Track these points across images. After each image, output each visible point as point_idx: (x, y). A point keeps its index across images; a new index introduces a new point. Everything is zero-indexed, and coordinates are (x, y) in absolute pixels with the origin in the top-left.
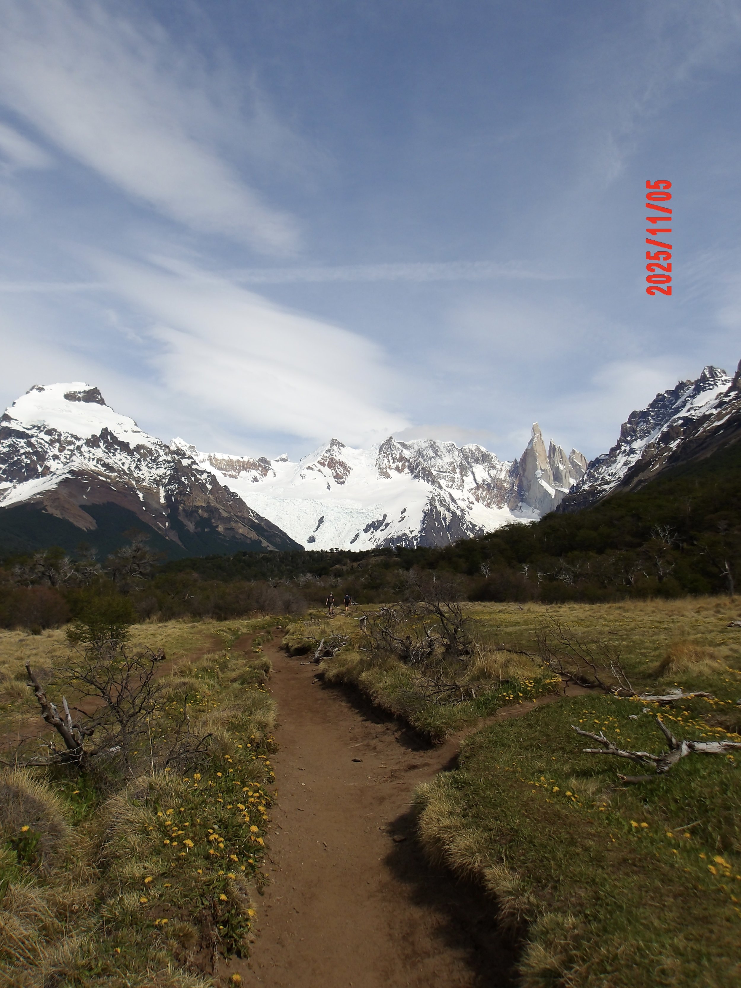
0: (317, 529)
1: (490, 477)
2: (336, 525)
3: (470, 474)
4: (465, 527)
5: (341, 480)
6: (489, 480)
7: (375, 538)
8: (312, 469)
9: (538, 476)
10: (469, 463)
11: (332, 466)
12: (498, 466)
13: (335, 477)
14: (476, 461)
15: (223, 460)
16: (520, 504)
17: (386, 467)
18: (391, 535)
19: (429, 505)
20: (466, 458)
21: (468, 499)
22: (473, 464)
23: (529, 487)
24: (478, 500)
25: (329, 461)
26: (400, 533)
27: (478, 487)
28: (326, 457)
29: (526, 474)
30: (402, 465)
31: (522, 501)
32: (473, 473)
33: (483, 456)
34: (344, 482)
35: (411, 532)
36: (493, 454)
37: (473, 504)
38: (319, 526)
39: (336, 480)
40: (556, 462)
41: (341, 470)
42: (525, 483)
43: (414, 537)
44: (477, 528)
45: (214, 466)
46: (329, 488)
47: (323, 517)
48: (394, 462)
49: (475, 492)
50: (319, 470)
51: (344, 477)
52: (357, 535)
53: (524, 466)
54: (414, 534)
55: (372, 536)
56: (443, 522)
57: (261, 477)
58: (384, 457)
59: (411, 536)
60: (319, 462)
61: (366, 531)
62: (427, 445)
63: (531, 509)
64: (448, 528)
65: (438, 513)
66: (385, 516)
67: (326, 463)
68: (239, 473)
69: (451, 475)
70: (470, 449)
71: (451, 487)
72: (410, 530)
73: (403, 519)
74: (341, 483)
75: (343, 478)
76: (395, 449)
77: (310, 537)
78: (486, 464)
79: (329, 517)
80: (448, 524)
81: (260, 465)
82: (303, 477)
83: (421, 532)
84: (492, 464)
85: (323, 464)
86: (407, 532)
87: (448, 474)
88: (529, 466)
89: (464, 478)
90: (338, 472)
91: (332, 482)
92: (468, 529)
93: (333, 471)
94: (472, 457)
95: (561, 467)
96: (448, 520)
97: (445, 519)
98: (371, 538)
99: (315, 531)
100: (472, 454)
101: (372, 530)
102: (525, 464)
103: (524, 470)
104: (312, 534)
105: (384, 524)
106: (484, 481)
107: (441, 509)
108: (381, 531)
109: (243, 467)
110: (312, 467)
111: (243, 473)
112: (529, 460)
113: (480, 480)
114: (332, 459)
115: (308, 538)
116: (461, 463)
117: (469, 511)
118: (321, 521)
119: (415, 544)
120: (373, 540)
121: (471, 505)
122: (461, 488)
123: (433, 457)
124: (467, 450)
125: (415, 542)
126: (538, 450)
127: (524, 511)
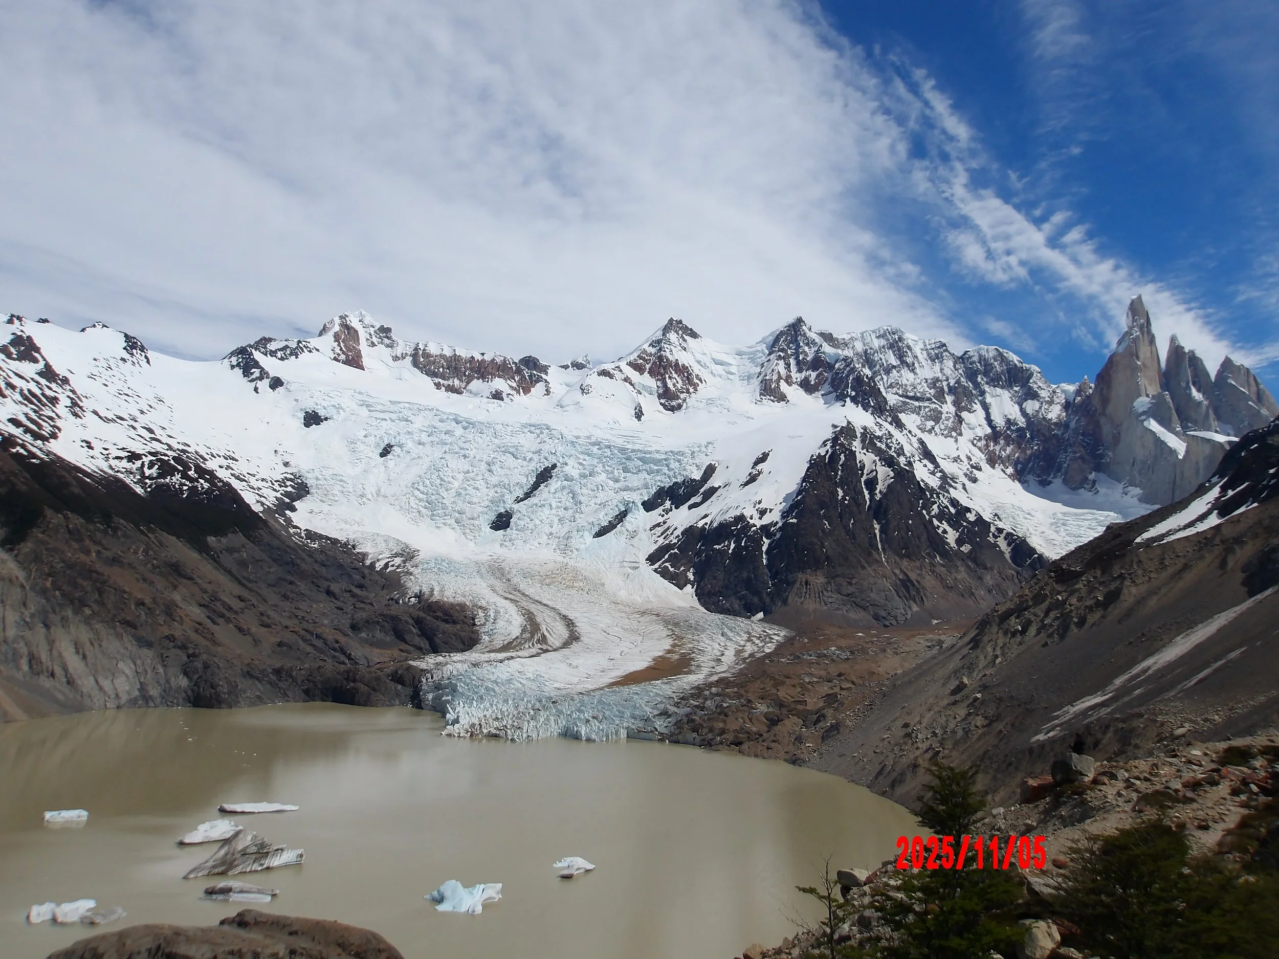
0: (527, 495)
1: (1023, 412)
2: (577, 489)
3: (977, 407)
4: (935, 509)
5: (674, 403)
6: (1022, 422)
7: (666, 526)
8: (611, 376)
9: (1140, 410)
10: (977, 385)
11: (659, 373)
12: (1044, 394)
13: (660, 397)
14: (995, 381)
15: (442, 356)
16: (1092, 476)
17: (780, 378)
18: (708, 520)
19: (829, 444)
20: (971, 375)
21: (969, 459)
22: (986, 388)
23: (1117, 439)
24: (992, 461)
25: (654, 363)
26: (730, 516)
27: (995, 435)
28: (651, 355)
29: (1110, 409)
30: (818, 376)
31: (1098, 468)
32: (986, 407)
33: (1009, 371)
34: (679, 407)
35: (762, 513)
36: (1035, 368)
37: (980, 469)
38: (535, 486)
39: (663, 401)
40: (1183, 384)
41: (674, 382)
42: (1107, 430)
43: (765, 529)
44: (971, 517)
45: (418, 368)
46: (639, 415)
47: (554, 466)
48: (800, 370)
49: (987, 446)
50: (627, 380)
51: (682, 396)
52: (622, 516)
53: (1105, 391)
54: (767, 520)
55: (661, 520)
56: (866, 492)
57: (514, 392)
58: (780, 358)
59: (759, 523)
60: (630, 364)
61: (649, 506)
62: (883, 342)
63: (1121, 486)
64: (879, 510)
65: (853, 468)
66: (710, 471)
67: (648, 366)
68: (468, 383)
69: (933, 406)
70: (980, 356)
71: (930, 431)
72: (762, 506)
73: (752, 479)
74: (672, 409)
75: (678, 398)
76: (807, 344)
77: (500, 516)
78: (1015, 389)
79: (566, 468)
80: (878, 497)
81: (519, 371)
82: (584, 390)
83: (785, 514)
84: (1030, 388)
85: (639, 368)
86: (749, 512)
87: (926, 404)
88: (1119, 389)
89: (964, 414)
90: (670, 384)
91: (651, 405)
92: (941, 516)
93: (659, 383)
94: (986, 374)
95: (1196, 395)
96: (880, 487)
97: (872, 484)
98: (658, 525)
99: (518, 500)
100: (985, 366)
101: (668, 504)
102: (1109, 387)
103: (1105, 401)
104: (509, 503)
105: (702, 490)
106: (1009, 422)
107: (866, 458)
108: (690, 508)
109: (478, 372)
110: (612, 372)
111: (476, 384)
112: (1120, 379)
113: (999, 422)
114: (660, 358)
115: (492, 517)
116: (958, 382)
117: (969, 484)
118: (544, 476)
119: (764, 548)
120: (659, 530)
121: (975, 471)
122: (954, 434)
123: (894, 367)
124: (976, 359)
125: (766, 542)
126: (1141, 355)
127: (1102, 490)
